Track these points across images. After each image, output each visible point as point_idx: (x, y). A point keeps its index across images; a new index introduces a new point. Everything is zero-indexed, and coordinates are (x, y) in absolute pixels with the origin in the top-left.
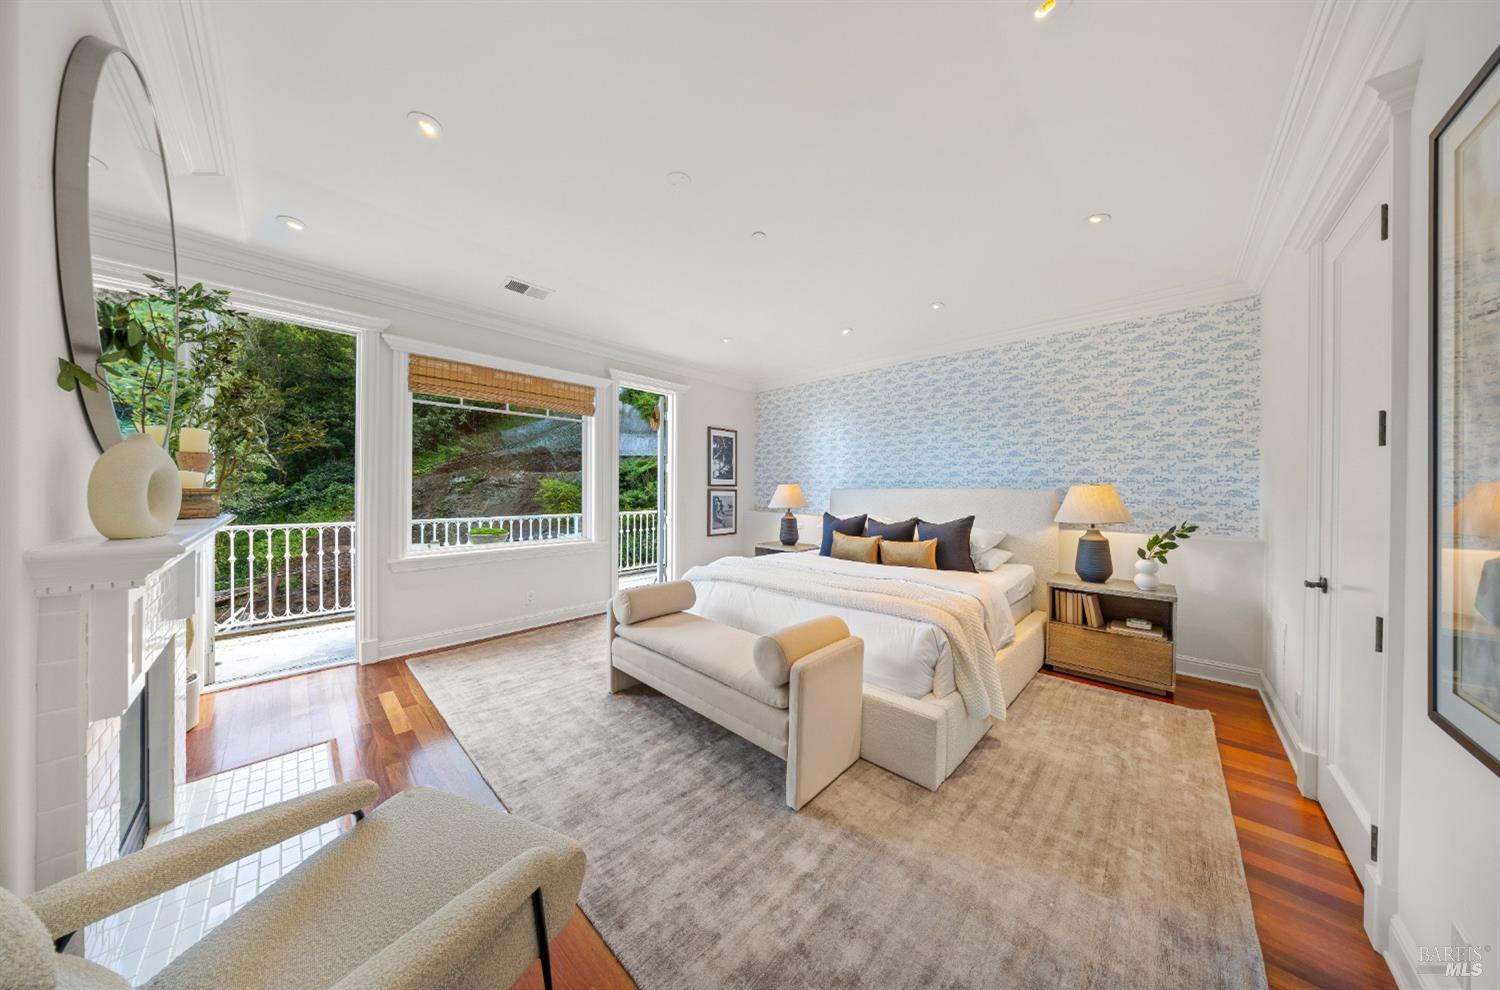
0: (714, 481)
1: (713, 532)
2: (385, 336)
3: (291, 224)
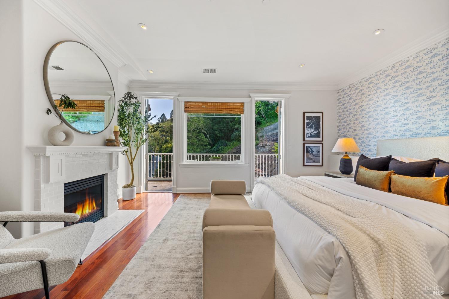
0: (306, 139)
1: (306, 164)
2: (178, 97)
3: (150, 72)
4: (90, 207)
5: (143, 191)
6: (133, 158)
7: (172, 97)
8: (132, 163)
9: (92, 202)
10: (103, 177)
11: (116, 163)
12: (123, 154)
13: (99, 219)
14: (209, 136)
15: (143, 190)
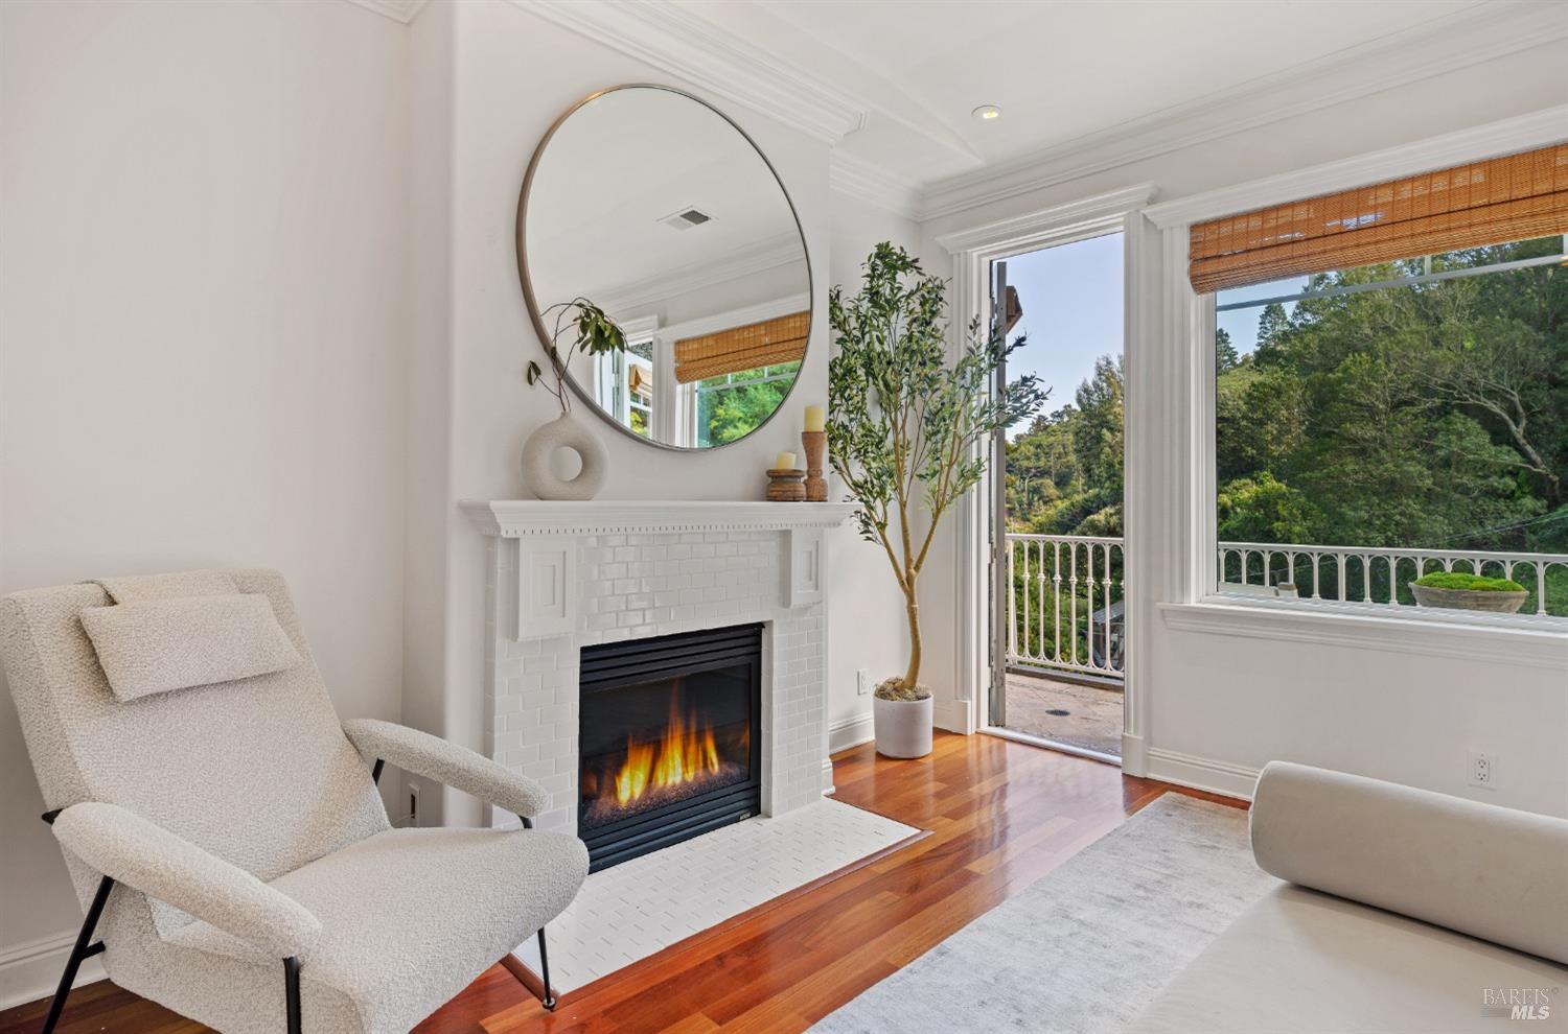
2: (1147, 211)
3: (986, 116)
4: (691, 758)
5: (978, 726)
6: (915, 556)
7: (1118, 217)
8: (910, 579)
9: (700, 739)
10: (758, 635)
11: (810, 579)
12: (868, 539)
13: (737, 820)
14: (1528, 434)
15: (977, 718)
